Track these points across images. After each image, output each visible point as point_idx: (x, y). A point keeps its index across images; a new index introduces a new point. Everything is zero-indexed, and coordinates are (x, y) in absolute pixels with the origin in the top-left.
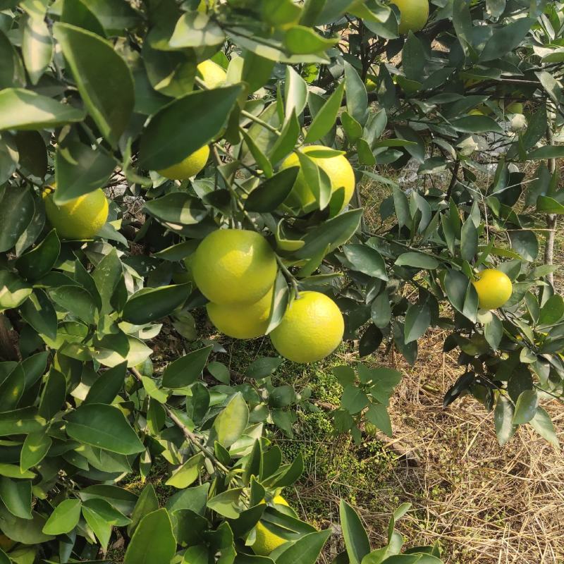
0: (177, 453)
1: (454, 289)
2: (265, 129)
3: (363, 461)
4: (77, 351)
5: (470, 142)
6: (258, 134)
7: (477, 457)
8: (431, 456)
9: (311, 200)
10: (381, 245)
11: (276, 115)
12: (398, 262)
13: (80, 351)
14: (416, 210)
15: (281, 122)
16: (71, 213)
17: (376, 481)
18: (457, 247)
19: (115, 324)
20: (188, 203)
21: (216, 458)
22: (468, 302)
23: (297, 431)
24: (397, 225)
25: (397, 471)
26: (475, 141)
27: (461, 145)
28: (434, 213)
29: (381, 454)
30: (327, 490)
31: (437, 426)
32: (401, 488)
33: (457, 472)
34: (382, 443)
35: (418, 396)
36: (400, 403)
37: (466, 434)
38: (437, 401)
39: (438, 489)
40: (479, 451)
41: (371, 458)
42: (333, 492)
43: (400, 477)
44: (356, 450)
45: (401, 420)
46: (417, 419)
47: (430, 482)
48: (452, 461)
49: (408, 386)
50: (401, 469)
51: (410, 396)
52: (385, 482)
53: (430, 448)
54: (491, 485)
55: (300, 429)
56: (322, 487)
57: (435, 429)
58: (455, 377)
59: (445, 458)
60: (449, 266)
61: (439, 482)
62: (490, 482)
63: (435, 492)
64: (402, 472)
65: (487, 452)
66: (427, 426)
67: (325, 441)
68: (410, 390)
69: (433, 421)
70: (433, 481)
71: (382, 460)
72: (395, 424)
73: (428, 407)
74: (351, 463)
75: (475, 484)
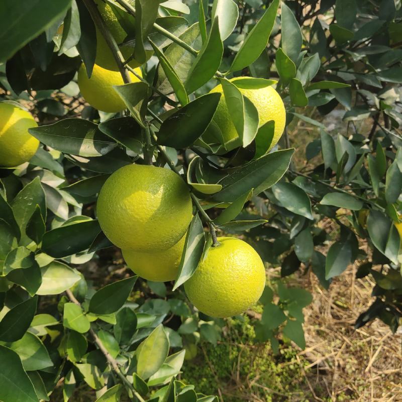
0: (100, 377)
1: (376, 230)
2: (187, 53)
3: (280, 366)
5: (392, 93)
6: (179, 59)
7: (378, 368)
8: (339, 366)
10: (307, 184)
12: (322, 202)
14: (344, 152)
17: (290, 384)
18: (381, 190)
21: (135, 390)
22: (390, 244)
23: (225, 333)
24: (323, 165)
25: (309, 378)
26: (397, 92)
27: (384, 96)
28: (359, 156)
29: (295, 361)
30: (248, 389)
31: (345, 338)
32: (311, 393)
33: (361, 382)
34: (296, 351)
35: (329, 310)
36: (314, 316)
37: (370, 347)
38: (346, 316)
39: (344, 396)
40: (380, 363)
41: (287, 363)
42: (252, 391)
43: (311, 383)
44: (273, 355)
45: (314, 331)
46: (327, 331)
47: (337, 389)
48: (357, 372)
49: (321, 301)
50: (312, 376)
51: (322, 309)
52: (297, 386)
53: (338, 359)
54: (390, 396)
55: (227, 332)
56: (243, 387)
57: (343, 341)
58: (362, 296)
59: (351, 368)
60: (370, 206)
61: (345, 389)
62: (389, 393)
63: (341, 398)
64: (313, 378)
65: (387, 365)
66: (336, 337)
67: (248, 345)
68: (323, 305)
69: (342, 333)
70: (339, 388)
71: (296, 366)
72: (309, 334)
73: (338, 321)
74: (269, 365)
75: (377, 394)
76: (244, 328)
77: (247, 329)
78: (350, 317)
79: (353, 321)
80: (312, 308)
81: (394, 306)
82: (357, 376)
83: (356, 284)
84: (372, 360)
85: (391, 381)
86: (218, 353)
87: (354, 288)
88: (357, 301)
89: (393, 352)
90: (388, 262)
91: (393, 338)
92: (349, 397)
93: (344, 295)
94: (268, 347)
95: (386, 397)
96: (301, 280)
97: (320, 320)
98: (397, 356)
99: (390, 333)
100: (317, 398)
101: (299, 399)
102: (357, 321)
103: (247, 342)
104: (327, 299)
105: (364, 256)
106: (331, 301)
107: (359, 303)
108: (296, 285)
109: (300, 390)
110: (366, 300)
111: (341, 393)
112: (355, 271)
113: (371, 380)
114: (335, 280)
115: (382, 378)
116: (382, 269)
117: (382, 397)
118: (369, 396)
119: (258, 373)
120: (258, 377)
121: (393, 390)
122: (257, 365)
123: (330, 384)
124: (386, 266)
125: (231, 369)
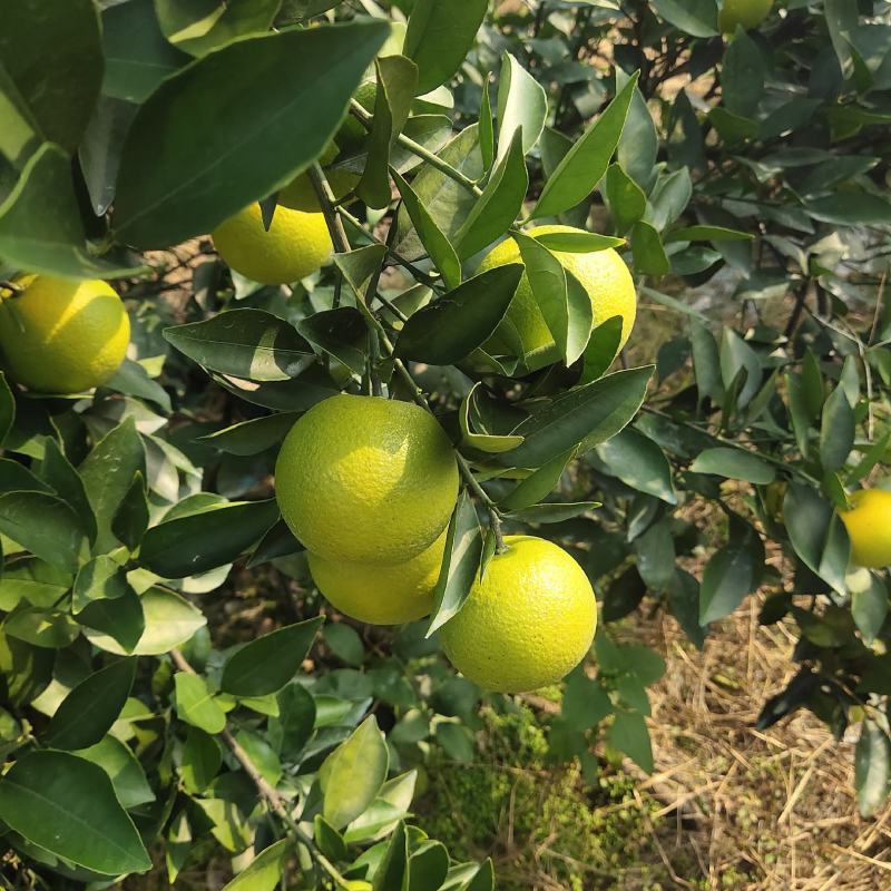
0: (243, 826)
2: (451, 182)
4: (38, 625)
5: (833, 242)
6: (435, 193)
7: (806, 816)
8: (723, 811)
9: (544, 341)
10: (662, 430)
11: (477, 154)
12: (696, 467)
13: (45, 625)
14: (737, 369)
15: (487, 167)
16: (48, 340)
17: (621, 851)
18: (812, 442)
19: (121, 574)
20: (271, 335)
21: (318, 850)
22: (830, 553)
23: (482, 745)
25: (661, 837)
26: (844, 241)
27: (818, 248)
28: (767, 373)
29: (632, 802)
30: (532, 862)
31: (735, 753)
32: (665, 868)
33: (771, 844)
34: (634, 781)
35: (702, 694)
36: (669, 706)
37: (788, 771)
38: (736, 706)
39: (734, 874)
40: (809, 806)
41: (614, 807)
42: (541, 866)
43: (665, 848)
44: (585, 790)
45: (670, 738)
46: (699, 738)
47: (719, 860)
48: (761, 823)
49: (683, 674)
50: (668, 834)
51: (686, 692)
52: (636, 855)
53: (722, 795)
54: (831, 873)
55: (486, 743)
56: (522, 858)
57: (732, 759)
58: (771, 664)
59: (748, 816)
60: (790, 475)
61: (736, 861)
62: (828, 868)
63: (728, 880)
64: (669, 838)
65: (824, 808)
66: (717, 752)
67: (531, 769)
68: (688, 683)
69: (729, 742)
70: (724, 858)
71: (634, 813)
72: (659, 744)
73: (720, 717)
74: (576, 813)
75: (803, 869)
76: (522, 733)
77: (528, 735)
78: (745, 708)
79: (752, 716)
80: (665, 690)
81: (838, 682)
82: (760, 832)
83: (757, 639)
84: (792, 800)
85: (833, 842)
86: (468, 786)
87: (754, 647)
88: (759, 675)
89: (835, 781)
90: (827, 590)
91: (836, 752)
92: (745, 876)
93: (733, 663)
94: (574, 774)
95: (823, 876)
96: (641, 630)
97: (682, 715)
98: (844, 790)
99: (829, 741)
100: (678, 879)
101: (641, 883)
102: (762, 717)
103: (529, 764)
104: (696, 669)
105: (775, 579)
106: (705, 675)
107: (764, 680)
108: (632, 640)
109: (642, 863)
110: (779, 673)
111: (728, 869)
112: (755, 611)
113: (792, 840)
114: (715, 630)
115: (814, 836)
116: (814, 604)
117: (814, 876)
118: (787, 875)
119: (552, 828)
120: (553, 836)
121: (836, 862)
122: (552, 812)
123: (705, 849)
124: (822, 599)
125: (495, 820)
